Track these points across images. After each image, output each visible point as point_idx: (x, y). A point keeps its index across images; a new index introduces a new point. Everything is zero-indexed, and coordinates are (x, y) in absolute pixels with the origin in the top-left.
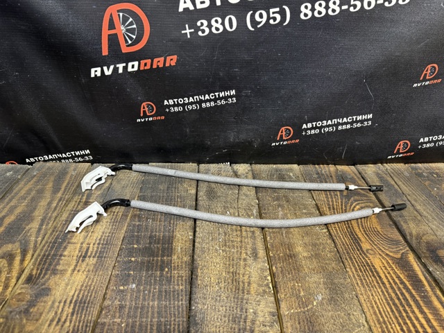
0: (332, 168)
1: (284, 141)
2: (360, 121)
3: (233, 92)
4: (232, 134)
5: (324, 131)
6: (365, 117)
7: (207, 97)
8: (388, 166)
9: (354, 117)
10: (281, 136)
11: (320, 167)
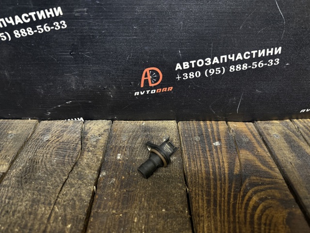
0: (222, 125)
1: (151, 88)
2: (262, 58)
3: (59, 11)
4: (73, 78)
5: (208, 73)
6: (270, 52)
7: (18, 20)
8: (299, 123)
9: (254, 52)
10: (146, 82)
11: (206, 125)
